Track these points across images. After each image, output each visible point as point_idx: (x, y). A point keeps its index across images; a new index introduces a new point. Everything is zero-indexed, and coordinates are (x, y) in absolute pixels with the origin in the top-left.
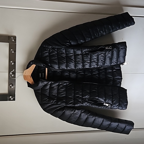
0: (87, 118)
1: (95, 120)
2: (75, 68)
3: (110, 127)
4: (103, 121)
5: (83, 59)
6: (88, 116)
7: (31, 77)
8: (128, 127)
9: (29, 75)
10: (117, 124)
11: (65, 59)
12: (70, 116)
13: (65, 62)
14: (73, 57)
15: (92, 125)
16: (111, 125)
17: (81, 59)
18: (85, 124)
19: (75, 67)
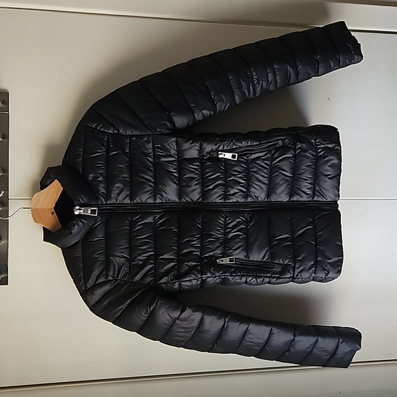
0: (223, 329)
1: (246, 332)
2: (180, 199)
3: (291, 350)
4: (271, 334)
5: (202, 174)
6: (224, 324)
7: (53, 213)
8: (344, 348)
9: (49, 207)
10: (312, 340)
11: (151, 171)
12: (172, 325)
13: (150, 181)
14: (175, 167)
15: (239, 348)
16: (294, 345)
17: (197, 174)
18: (217, 344)
19: (180, 195)
